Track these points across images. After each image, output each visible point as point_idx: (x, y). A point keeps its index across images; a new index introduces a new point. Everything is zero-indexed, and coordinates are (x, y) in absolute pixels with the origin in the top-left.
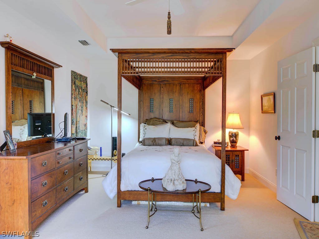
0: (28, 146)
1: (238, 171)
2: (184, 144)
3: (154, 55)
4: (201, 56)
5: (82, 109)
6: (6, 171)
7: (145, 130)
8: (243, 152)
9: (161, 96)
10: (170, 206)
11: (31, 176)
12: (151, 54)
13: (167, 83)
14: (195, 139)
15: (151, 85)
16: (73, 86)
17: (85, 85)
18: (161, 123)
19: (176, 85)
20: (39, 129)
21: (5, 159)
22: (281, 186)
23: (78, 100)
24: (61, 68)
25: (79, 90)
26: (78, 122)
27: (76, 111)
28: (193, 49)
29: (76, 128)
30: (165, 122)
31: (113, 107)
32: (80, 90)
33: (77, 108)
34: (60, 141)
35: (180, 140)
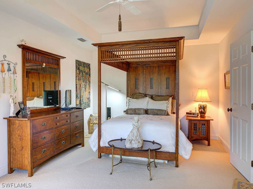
0: (39, 113)
1: (205, 138)
2: (158, 114)
3: (123, 46)
4: (158, 44)
5: (86, 87)
6: (18, 128)
7: (129, 103)
8: (208, 122)
9: (144, 76)
10: (137, 160)
11: (33, 132)
12: (120, 46)
13: (148, 66)
14: (167, 110)
15: (136, 68)
16: (78, 71)
17: (88, 70)
18: (142, 97)
19: (155, 68)
20: (51, 101)
21: (18, 120)
22: (233, 151)
23: (82, 80)
24: (65, 59)
25: (82, 73)
26: (81, 97)
27: (80, 89)
28: (151, 40)
29: (80, 100)
30: (146, 96)
31: (108, 85)
32: (84, 73)
33: (81, 86)
34: (64, 109)
35: (155, 111)
